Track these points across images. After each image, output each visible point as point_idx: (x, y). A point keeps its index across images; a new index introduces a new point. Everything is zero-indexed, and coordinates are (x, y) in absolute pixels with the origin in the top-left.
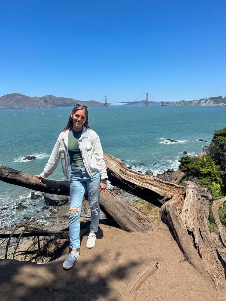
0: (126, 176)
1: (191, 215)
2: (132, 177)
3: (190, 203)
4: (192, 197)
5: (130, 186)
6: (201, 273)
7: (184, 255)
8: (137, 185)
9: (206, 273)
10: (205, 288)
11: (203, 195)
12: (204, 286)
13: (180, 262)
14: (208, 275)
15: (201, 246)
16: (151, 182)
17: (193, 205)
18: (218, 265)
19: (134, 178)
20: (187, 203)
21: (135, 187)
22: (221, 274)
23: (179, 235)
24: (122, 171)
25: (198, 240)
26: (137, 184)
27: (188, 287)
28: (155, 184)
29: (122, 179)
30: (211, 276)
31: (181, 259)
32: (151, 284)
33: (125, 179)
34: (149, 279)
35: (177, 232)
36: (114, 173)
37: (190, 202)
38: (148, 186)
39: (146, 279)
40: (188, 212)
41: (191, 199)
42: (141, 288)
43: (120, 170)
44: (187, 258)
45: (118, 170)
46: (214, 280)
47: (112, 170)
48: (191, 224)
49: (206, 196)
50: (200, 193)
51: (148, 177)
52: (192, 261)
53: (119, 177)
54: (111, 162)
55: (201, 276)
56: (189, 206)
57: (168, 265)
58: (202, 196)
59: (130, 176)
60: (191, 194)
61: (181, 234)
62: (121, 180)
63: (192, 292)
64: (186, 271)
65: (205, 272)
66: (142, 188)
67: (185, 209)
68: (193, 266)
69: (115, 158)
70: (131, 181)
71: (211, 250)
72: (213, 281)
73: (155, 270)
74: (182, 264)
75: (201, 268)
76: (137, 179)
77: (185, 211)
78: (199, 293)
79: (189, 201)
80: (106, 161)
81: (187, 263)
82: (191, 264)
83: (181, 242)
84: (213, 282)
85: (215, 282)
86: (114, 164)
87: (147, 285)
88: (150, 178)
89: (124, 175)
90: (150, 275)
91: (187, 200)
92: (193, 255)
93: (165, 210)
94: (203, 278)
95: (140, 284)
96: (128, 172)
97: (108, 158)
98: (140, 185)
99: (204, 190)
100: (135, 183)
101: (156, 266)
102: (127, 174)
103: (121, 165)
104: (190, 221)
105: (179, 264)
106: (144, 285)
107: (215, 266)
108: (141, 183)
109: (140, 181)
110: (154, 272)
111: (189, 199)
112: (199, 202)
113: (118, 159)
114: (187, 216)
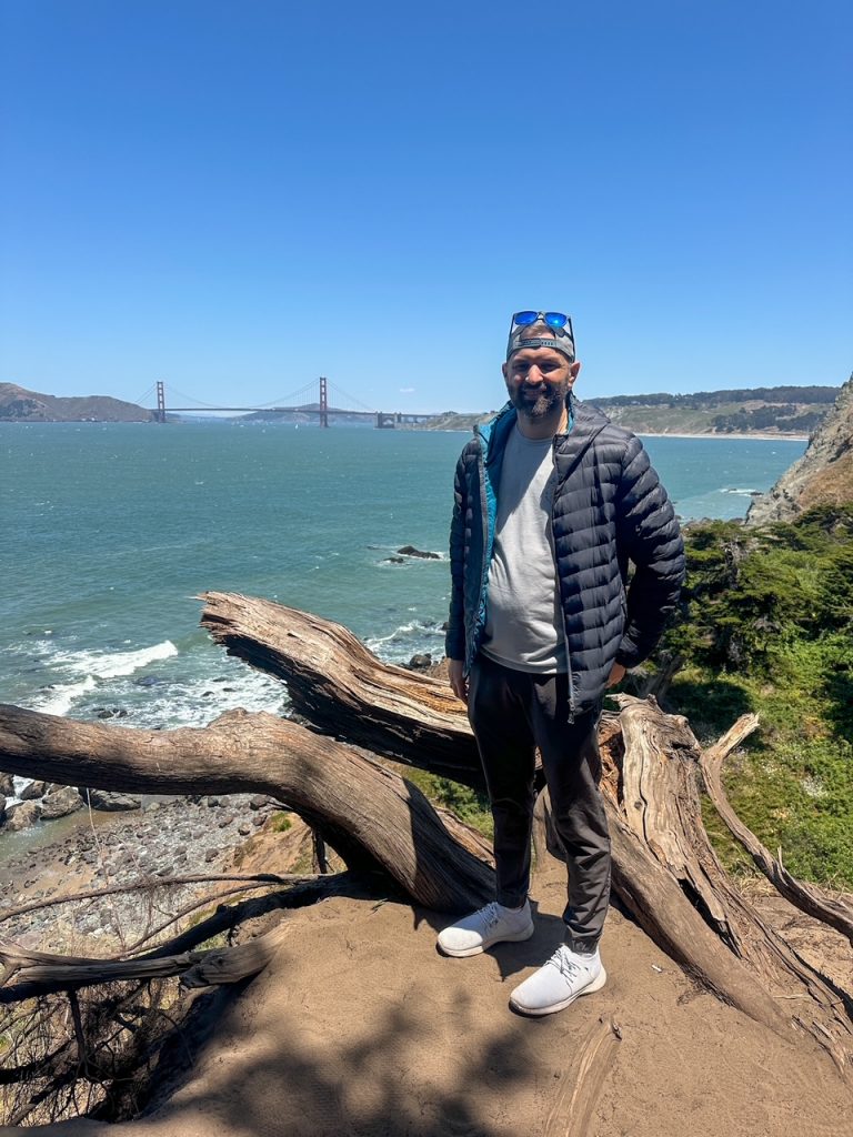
0: (376, 691)
1: (661, 819)
2: (401, 692)
3: (645, 776)
4: (646, 752)
5: (397, 729)
6: (774, 1028)
7: (687, 972)
8: (425, 726)
9: (794, 1025)
10: (805, 1080)
11: (677, 740)
12: (801, 1075)
13: (681, 998)
14: (802, 1032)
15: (734, 926)
17: (656, 781)
18: (813, 988)
19: (410, 697)
20: (636, 774)
21: (417, 733)
22: (837, 1019)
23: (650, 900)
24: (359, 675)
25: (718, 907)
26: (422, 719)
27: (747, 1090)
29: (362, 704)
30: (814, 1034)
31: (681, 990)
32: (621, 1108)
33: (377, 704)
34: (606, 1088)
35: (640, 887)
36: (330, 682)
37: (646, 770)
38: (464, 726)
39: (596, 1093)
40: (651, 811)
41: (647, 761)
42: (589, 1133)
43: (353, 670)
44: (703, 982)
45: (344, 669)
46: (828, 1044)
47: (319, 670)
48: (671, 852)
49: (686, 743)
50: (666, 733)
52: (728, 989)
53: (352, 696)
54: (310, 641)
55: (776, 1038)
56: (644, 785)
57: (645, 1021)
58: (675, 746)
59: (393, 690)
60: (643, 741)
61: (656, 892)
62: (359, 708)
64: (716, 1031)
65: (787, 1021)
66: (443, 735)
67: (636, 798)
68: (738, 1007)
69: (322, 621)
70: (401, 711)
72: (826, 1048)
73: (615, 1048)
74: (694, 1004)
75: (768, 1009)
76: (420, 702)
77: (638, 806)
78: (793, 1105)
79: (639, 766)
80: (290, 635)
81: (708, 999)
82: (728, 999)
83: (664, 925)
84: (825, 1054)
85: (834, 1053)
86: (327, 649)
87: (609, 1114)
89: (370, 688)
90: (606, 1072)
91: (633, 764)
92: (726, 967)
94: (787, 1045)
95: (586, 1119)
96: (379, 675)
97: (295, 626)
98: (435, 723)
99: (675, 723)
100: (415, 716)
101: (615, 1031)
102: (378, 685)
103: (351, 648)
104: (664, 840)
105: (682, 1007)
106: (595, 1118)
107: (800, 993)
108: (438, 715)
109: (434, 708)
110: (613, 1058)
111: (638, 759)
112: (673, 769)
113: (334, 627)
114: (650, 822)
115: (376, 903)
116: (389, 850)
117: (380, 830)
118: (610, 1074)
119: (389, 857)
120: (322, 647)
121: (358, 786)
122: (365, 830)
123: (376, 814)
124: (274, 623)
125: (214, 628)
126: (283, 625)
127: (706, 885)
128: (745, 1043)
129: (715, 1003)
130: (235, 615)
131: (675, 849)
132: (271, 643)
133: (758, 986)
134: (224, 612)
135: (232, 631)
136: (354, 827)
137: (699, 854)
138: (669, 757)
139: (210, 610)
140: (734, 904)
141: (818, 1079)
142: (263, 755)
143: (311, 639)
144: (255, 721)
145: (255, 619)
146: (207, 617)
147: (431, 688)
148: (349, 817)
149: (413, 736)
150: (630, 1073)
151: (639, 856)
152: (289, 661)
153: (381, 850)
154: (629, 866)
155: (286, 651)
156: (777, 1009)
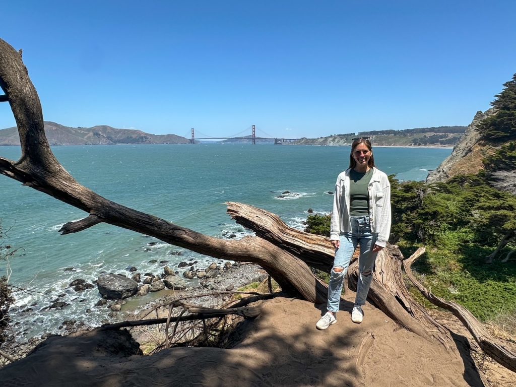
0: (287, 236)
1: (388, 277)
2: (296, 237)
3: (383, 264)
4: (383, 256)
5: (295, 249)
6: (426, 338)
7: (397, 323)
9: (432, 337)
10: (435, 352)
11: (394, 253)
13: (394, 330)
14: (435, 339)
15: (413, 310)
16: (322, 243)
17: (387, 266)
18: (440, 328)
19: (299, 239)
20: (380, 263)
21: (302, 251)
22: (447, 337)
23: (384, 301)
24: (281, 231)
25: (408, 304)
26: (303, 246)
27: (416, 354)
28: (328, 245)
29: (283, 240)
30: (439, 339)
31: (395, 328)
32: (374, 356)
33: (288, 240)
34: (369, 350)
35: (381, 297)
36: (271, 232)
37: (384, 262)
38: (319, 249)
39: (367, 351)
40: (385, 275)
41: (384, 259)
42: (365, 361)
43: (279, 229)
44: (401, 324)
45: (276, 228)
46: (443, 342)
47: (267, 228)
48: (391, 287)
49: (397, 254)
50: (391, 251)
51: (316, 237)
52: (410, 327)
53: (279, 238)
54: (264, 219)
55: (426, 341)
56: (383, 267)
57: (382, 335)
58: (394, 255)
59: (293, 236)
60: (382, 253)
61: (386, 298)
62: (281, 242)
63: (422, 359)
64: (406, 339)
65: (430, 336)
66: (310, 252)
67: (380, 271)
68: (414, 332)
69: (268, 212)
70: (296, 243)
71: (423, 314)
72: (443, 344)
73: (372, 341)
74: (400, 331)
75: (423, 332)
76: (303, 240)
77: (380, 273)
78: (431, 359)
79: (381, 261)
80: (257, 217)
81: (403, 330)
82: (410, 330)
83: (389, 308)
84: (442, 345)
85: (445, 345)
86: (270, 221)
87: (371, 357)
88: (319, 238)
89: (285, 235)
90: (369, 346)
91: (379, 260)
92: (410, 320)
94: (430, 343)
95: (364, 357)
96: (288, 231)
97: (258, 213)
98: (308, 248)
99: (394, 247)
100: (301, 245)
101: (372, 336)
102: (288, 234)
103: (278, 221)
104: (389, 284)
105: (395, 332)
106: (366, 358)
107: (435, 330)
108: (309, 245)
109: (307, 242)
110: (372, 343)
111: (380, 259)
112: (393, 262)
113: (272, 214)
114: (385, 278)
115: (292, 299)
116: (297, 282)
117: (294, 275)
118: (371, 348)
119: (297, 284)
120: (268, 221)
121: (287, 261)
122: (289, 274)
123: (293, 270)
124: (251, 213)
125: (231, 214)
126: (255, 213)
127: (404, 298)
128: (417, 342)
129: (406, 331)
130: (238, 209)
131: (393, 287)
132: (251, 219)
133: (421, 326)
134: (234, 208)
135: (237, 214)
136: (286, 274)
137: (402, 290)
138: (392, 258)
139: (230, 208)
140: (414, 305)
141: (440, 352)
142: (258, 249)
143: (264, 218)
144: (255, 239)
145: (245, 211)
146: (229, 210)
147: (306, 236)
148: (285, 271)
149: (300, 252)
150: (377, 348)
151: (381, 288)
152: (257, 225)
153: (295, 282)
154: (377, 291)
155: (256, 222)
156: (427, 333)
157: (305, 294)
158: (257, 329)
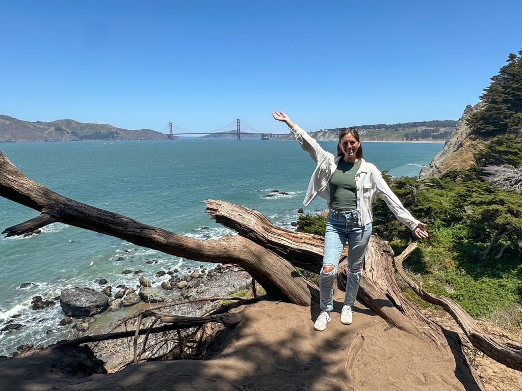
0: (272, 235)
1: (379, 275)
2: (282, 236)
3: (373, 261)
4: (373, 253)
5: (281, 249)
6: (417, 336)
7: (387, 322)
8: (291, 248)
9: (423, 334)
10: (427, 350)
11: (385, 249)
12: (425, 349)
13: (385, 329)
14: (426, 336)
15: (404, 307)
16: (310, 242)
17: (377, 263)
18: (431, 325)
19: (285, 237)
20: (370, 260)
21: (288, 251)
22: (439, 333)
24: (266, 229)
25: (399, 301)
26: (290, 245)
27: (407, 354)
28: (316, 243)
29: (267, 240)
30: (430, 336)
31: (386, 327)
32: (364, 358)
33: (273, 240)
34: (359, 353)
35: (371, 296)
36: (255, 232)
37: (374, 259)
38: (306, 247)
39: (356, 354)
40: (375, 272)
41: (374, 256)
42: (354, 364)
43: (263, 227)
44: (393, 324)
45: (260, 227)
46: (435, 339)
47: (251, 227)
48: (382, 285)
49: (388, 250)
50: (381, 247)
51: (304, 235)
52: (401, 325)
53: (263, 237)
54: (247, 217)
55: (417, 339)
56: (373, 264)
57: (373, 336)
58: (384, 251)
59: (279, 235)
60: (373, 249)
62: (266, 242)
63: (414, 358)
64: (397, 338)
65: (421, 333)
66: (298, 251)
67: (370, 268)
68: (405, 330)
69: (251, 210)
70: (282, 242)
71: (414, 311)
73: (362, 342)
74: (390, 331)
75: (415, 330)
76: (289, 239)
77: (370, 271)
78: (422, 357)
79: (371, 258)
80: (239, 215)
81: (395, 329)
82: (401, 328)
84: (433, 342)
85: (436, 342)
87: (360, 359)
88: (307, 236)
89: (270, 234)
90: (359, 348)
91: (369, 257)
92: (401, 318)
93: (344, 272)
94: (421, 340)
95: (353, 360)
96: (273, 230)
97: (241, 212)
98: (295, 247)
99: (384, 243)
100: (288, 244)
101: (362, 337)
102: (273, 233)
103: (262, 219)
104: (380, 282)
105: (385, 332)
106: (356, 361)
107: (427, 327)
108: (296, 244)
109: (294, 241)
110: (362, 344)
111: (370, 255)
112: (383, 259)
113: (256, 212)
114: (375, 276)
115: (277, 302)
116: (283, 283)
117: (279, 276)
118: (360, 350)
119: (282, 286)
120: (252, 219)
121: (271, 261)
122: (273, 276)
123: (277, 271)
124: (233, 211)
125: (211, 213)
126: (237, 211)
127: (395, 295)
128: (407, 341)
129: (397, 330)
130: (219, 208)
131: (384, 284)
132: (232, 218)
133: (412, 323)
134: (214, 207)
135: (218, 213)
136: (270, 275)
137: (393, 287)
138: (382, 255)
139: (209, 206)
140: (405, 302)
141: (431, 350)
142: (238, 249)
143: (247, 216)
144: (235, 238)
145: (226, 209)
146: (208, 209)
147: (293, 234)
148: (268, 272)
149: (286, 252)
150: (367, 349)
151: (371, 286)
152: (239, 224)
153: (279, 283)
154: (367, 289)
155: (238, 221)
156: (418, 330)
157: (291, 296)
158: (239, 337)
